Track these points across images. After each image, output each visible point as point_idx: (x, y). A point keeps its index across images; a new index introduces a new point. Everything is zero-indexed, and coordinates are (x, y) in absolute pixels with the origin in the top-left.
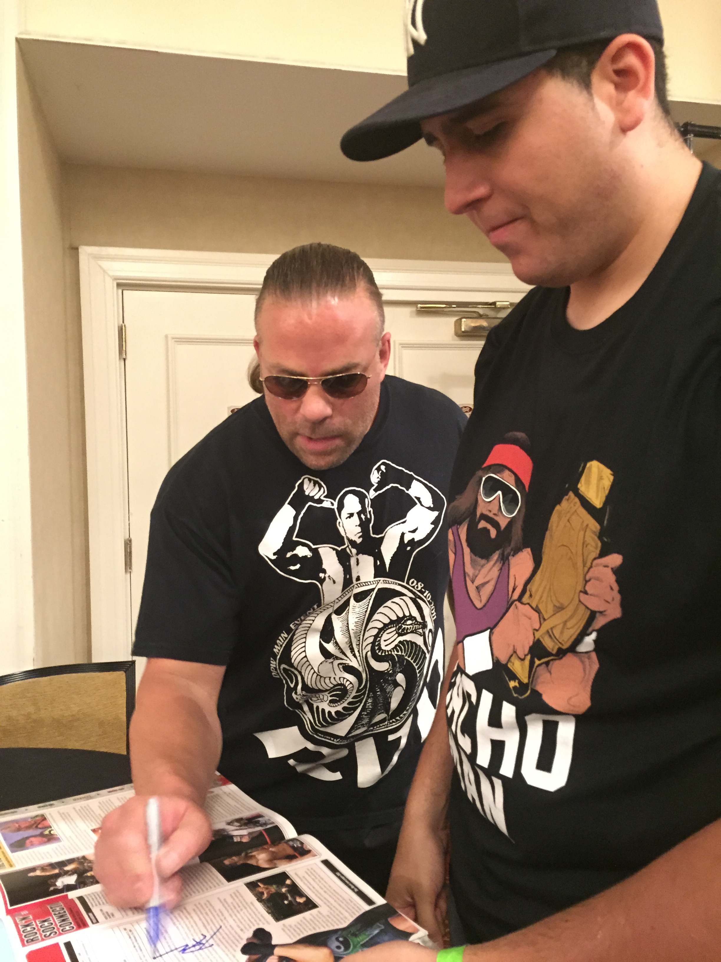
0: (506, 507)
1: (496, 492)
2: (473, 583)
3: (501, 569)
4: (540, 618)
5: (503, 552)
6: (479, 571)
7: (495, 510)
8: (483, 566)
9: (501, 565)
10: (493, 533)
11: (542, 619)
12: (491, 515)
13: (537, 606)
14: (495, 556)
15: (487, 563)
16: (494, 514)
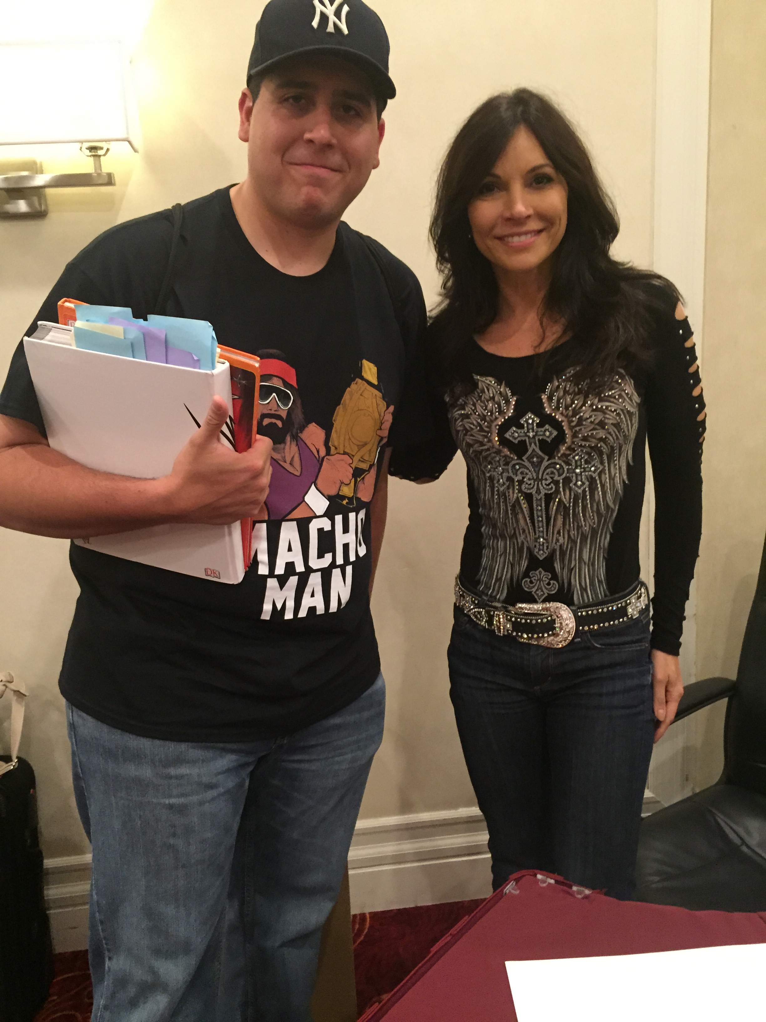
0: (282, 403)
1: (272, 395)
2: (286, 462)
3: (297, 445)
4: (349, 456)
5: (292, 433)
6: (284, 452)
7: (275, 407)
8: (284, 448)
9: (295, 443)
10: (279, 424)
11: (351, 456)
12: (273, 412)
13: (344, 452)
14: (288, 438)
15: (286, 445)
16: (275, 411)
